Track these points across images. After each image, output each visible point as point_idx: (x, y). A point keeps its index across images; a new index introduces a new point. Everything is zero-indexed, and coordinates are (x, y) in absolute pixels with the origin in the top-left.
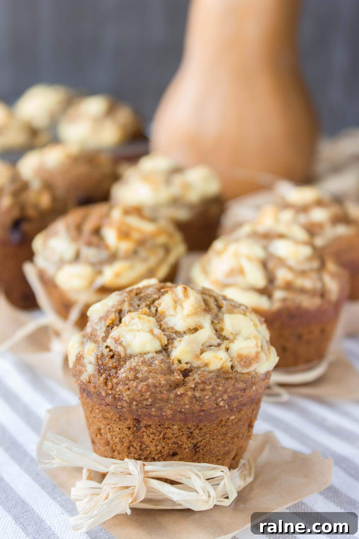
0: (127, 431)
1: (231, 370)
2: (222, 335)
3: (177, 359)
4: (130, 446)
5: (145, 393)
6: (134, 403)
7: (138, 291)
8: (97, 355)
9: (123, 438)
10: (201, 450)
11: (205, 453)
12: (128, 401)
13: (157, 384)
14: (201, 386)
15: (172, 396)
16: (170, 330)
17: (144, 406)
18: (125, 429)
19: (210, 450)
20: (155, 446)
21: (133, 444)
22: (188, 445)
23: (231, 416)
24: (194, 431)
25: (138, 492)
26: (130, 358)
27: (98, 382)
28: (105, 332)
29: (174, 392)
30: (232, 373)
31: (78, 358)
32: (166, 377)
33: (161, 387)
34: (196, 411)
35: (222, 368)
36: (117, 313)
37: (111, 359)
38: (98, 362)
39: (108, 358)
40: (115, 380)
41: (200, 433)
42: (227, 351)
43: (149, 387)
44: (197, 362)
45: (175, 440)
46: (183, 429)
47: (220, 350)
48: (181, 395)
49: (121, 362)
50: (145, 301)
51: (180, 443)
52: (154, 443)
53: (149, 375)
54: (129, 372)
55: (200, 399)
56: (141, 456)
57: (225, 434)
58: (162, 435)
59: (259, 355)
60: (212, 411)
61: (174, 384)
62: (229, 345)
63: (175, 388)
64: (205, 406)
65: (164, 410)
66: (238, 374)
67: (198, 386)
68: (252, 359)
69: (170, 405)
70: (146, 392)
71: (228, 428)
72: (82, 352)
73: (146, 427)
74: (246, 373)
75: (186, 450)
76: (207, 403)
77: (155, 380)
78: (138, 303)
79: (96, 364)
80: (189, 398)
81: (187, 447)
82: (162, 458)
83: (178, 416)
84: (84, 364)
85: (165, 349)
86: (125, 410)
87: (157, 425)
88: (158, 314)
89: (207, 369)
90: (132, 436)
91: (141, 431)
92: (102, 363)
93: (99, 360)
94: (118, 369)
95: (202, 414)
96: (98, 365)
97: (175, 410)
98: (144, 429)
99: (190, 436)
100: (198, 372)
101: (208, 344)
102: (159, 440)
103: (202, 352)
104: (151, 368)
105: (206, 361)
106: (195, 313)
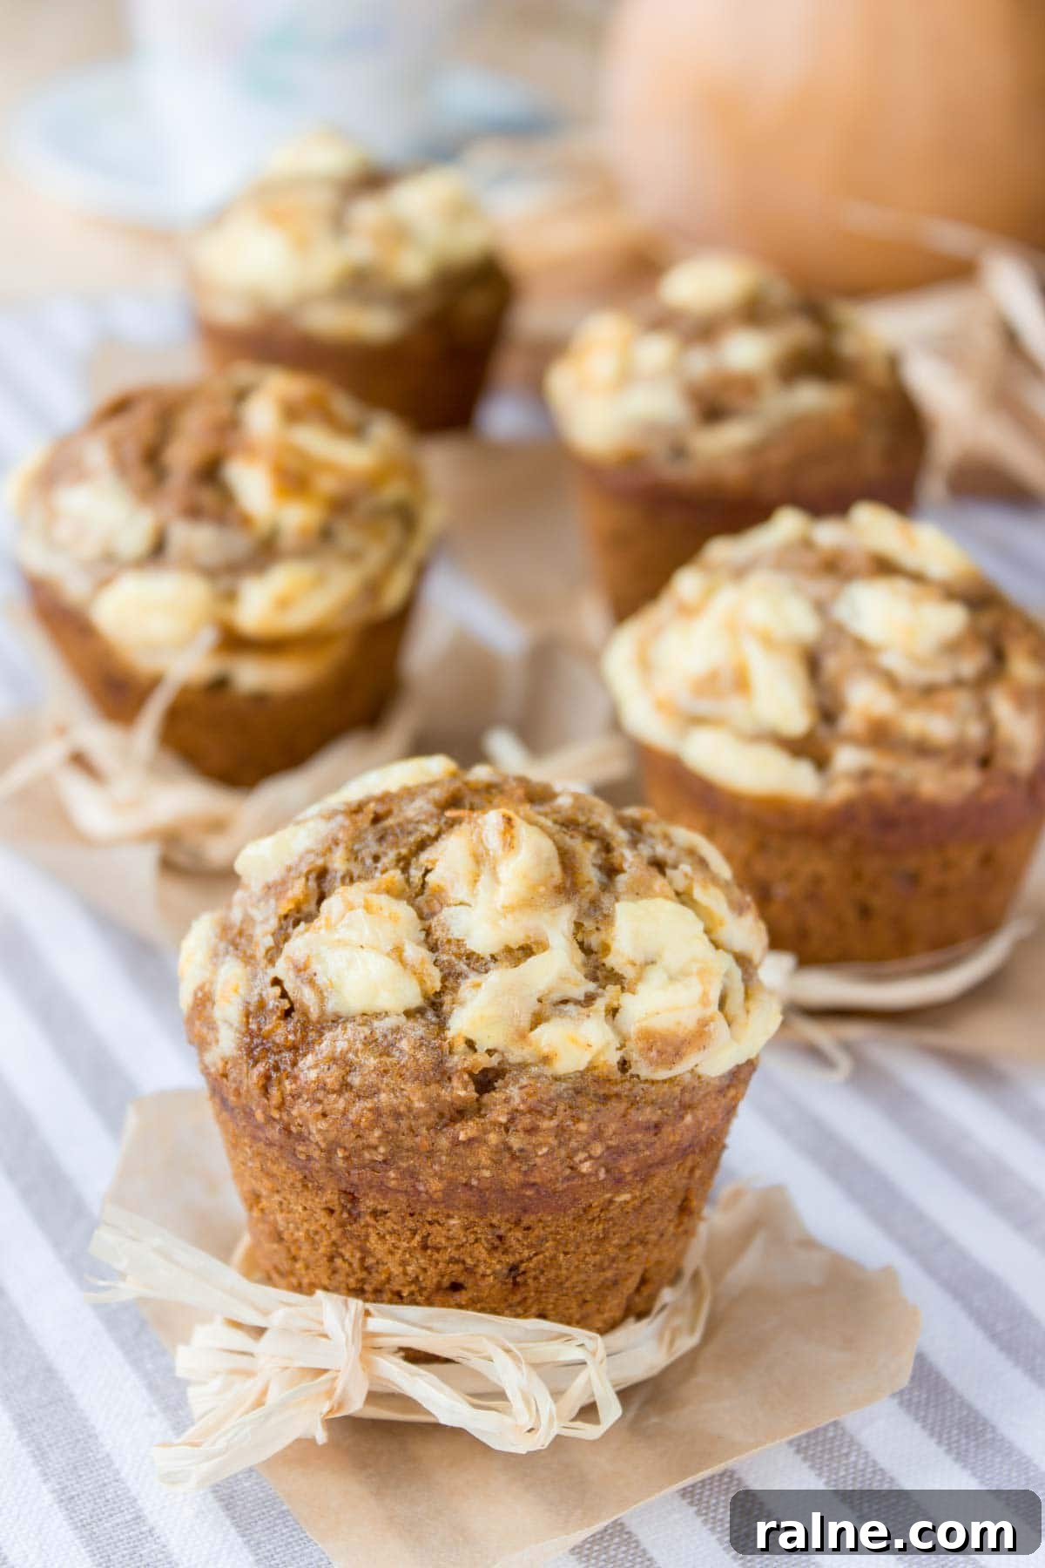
0: (324, 1217)
1: (619, 1074)
2: (604, 965)
3: (465, 1037)
4: (334, 1254)
5: (367, 1132)
6: (340, 1154)
7: (381, 809)
8: (248, 1003)
9: (316, 1233)
10: (530, 1281)
11: (544, 1289)
12: (323, 1145)
13: (402, 1109)
14: (526, 1121)
15: (444, 1142)
16: (454, 948)
17: (367, 1162)
18: (318, 1211)
19: (558, 1281)
20: (400, 1265)
21: (342, 1250)
22: (492, 1266)
23: (618, 1193)
24: (509, 1234)
25: (344, 1391)
26: (335, 1024)
27: (245, 1081)
28: (273, 934)
29: (450, 1131)
30: (622, 1082)
31: (198, 1002)
32: (428, 1090)
33: (414, 1117)
34: (511, 1186)
35: (591, 1068)
36: (312, 876)
37: (282, 1022)
38: (248, 1023)
39: (274, 1018)
40: (288, 1086)
41: (525, 1237)
42: (614, 1016)
43: (380, 1115)
44: (520, 1050)
45: (456, 1254)
46: (475, 1228)
47: (588, 1016)
48: (470, 1141)
49: (310, 1034)
50: (395, 844)
51: (469, 1261)
52: (397, 1256)
53: (382, 1081)
54: (326, 1067)
55: (524, 1154)
56: (365, 1283)
57: (600, 1241)
58: (418, 1238)
59: (706, 1029)
60: (558, 1185)
61: (449, 1110)
62: (618, 1000)
63: (453, 1121)
64: (536, 1173)
65: (421, 1177)
66: (641, 1082)
67: (517, 1121)
68: (683, 1042)
69: (436, 1167)
70: (371, 1128)
71: (611, 1223)
72: (212, 983)
73: (375, 1214)
74: (664, 1081)
75: (487, 1278)
76: (543, 1166)
77: (397, 1097)
78: (374, 848)
79: (244, 1029)
80: (492, 1152)
81: (489, 1272)
82: (421, 1295)
83: (461, 1195)
84: (215, 1023)
85: (434, 1007)
86: (317, 1166)
87: (403, 1214)
88: (427, 892)
89: (548, 1071)
90: (339, 1231)
91: (363, 1223)
92: (260, 1029)
93: (251, 1020)
94: (301, 1052)
95: (529, 1193)
96: (246, 1032)
97: (451, 1181)
98: (369, 1219)
99: (499, 1244)
100: (521, 1080)
101: (556, 997)
102: (410, 1250)
103: (537, 1020)
104: (388, 1060)
105: (546, 1050)
106: (528, 903)
